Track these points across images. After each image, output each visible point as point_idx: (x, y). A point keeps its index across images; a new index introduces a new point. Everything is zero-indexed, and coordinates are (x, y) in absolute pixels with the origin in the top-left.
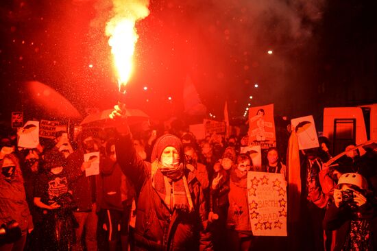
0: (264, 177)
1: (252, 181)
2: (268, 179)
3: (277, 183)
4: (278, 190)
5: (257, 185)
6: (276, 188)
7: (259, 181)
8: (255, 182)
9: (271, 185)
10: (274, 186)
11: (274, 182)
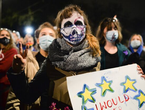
0: (103, 78)
1: (80, 95)
2: (111, 82)
3: (129, 84)
4: (136, 98)
5: (93, 101)
6: (131, 94)
7: (94, 92)
8: (87, 95)
9: (119, 91)
10: (126, 91)
11: (123, 84)
